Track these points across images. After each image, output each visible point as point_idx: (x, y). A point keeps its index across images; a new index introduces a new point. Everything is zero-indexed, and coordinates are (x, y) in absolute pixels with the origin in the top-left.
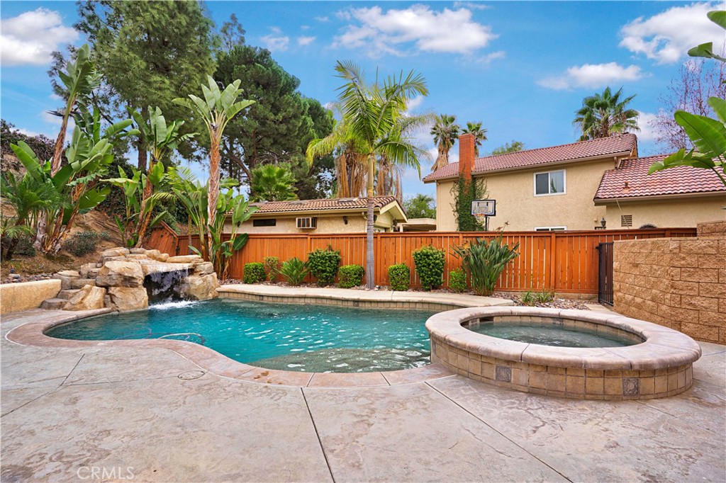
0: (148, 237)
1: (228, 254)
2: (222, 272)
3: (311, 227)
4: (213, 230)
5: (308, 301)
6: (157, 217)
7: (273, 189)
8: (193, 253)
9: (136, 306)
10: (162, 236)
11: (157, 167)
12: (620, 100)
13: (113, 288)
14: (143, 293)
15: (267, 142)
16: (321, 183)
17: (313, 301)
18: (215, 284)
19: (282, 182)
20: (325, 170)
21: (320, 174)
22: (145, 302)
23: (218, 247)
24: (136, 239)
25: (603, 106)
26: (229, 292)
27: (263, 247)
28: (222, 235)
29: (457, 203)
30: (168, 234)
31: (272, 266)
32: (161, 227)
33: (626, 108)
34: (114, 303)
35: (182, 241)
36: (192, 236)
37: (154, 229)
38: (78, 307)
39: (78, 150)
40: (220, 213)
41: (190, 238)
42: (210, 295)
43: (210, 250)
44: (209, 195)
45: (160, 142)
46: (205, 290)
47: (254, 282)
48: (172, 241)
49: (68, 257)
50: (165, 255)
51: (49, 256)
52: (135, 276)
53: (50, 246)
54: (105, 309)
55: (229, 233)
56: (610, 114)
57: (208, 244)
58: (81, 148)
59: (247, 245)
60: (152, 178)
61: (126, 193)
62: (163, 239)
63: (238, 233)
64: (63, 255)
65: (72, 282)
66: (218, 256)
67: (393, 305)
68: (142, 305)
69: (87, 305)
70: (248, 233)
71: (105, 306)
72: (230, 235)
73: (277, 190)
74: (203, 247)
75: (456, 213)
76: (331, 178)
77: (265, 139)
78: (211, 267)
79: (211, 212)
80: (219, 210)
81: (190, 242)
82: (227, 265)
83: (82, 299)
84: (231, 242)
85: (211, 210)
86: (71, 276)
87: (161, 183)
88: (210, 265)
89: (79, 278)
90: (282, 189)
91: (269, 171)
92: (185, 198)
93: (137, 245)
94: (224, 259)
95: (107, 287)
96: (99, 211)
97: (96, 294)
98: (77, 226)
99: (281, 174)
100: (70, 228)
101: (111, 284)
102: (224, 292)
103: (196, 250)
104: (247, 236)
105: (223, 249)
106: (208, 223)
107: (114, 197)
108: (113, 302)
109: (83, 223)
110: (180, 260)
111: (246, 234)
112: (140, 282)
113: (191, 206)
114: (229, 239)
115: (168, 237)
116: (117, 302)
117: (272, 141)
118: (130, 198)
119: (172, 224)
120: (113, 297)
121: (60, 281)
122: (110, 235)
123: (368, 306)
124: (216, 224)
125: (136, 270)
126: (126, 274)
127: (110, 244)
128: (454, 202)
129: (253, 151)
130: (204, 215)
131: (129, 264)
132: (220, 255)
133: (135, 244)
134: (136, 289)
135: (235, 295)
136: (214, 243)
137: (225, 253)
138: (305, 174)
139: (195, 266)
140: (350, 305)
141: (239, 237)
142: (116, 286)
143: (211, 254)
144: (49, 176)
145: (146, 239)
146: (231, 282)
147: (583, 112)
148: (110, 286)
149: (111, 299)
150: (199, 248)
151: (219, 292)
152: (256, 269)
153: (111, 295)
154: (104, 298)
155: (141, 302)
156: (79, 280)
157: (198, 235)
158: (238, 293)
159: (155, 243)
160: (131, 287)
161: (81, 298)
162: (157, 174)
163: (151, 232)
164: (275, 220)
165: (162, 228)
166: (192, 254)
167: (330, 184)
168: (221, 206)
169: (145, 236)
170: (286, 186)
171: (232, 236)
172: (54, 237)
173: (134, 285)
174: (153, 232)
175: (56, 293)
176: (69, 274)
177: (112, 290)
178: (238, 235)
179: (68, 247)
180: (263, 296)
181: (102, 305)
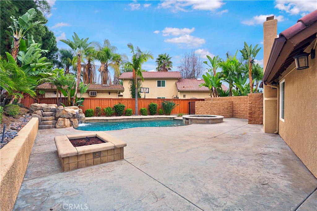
3: (96, 95)
5: (124, 120)
12: (168, 58)
17: (126, 120)
25: (164, 59)
29: (131, 88)
33: (170, 60)
56: (166, 61)
65: (41, 118)
67: (151, 119)
75: (131, 91)
97: (68, 122)
108: (72, 124)
121: (38, 118)
123: (144, 120)
128: (130, 87)
140: (139, 120)
147: (159, 59)
177: (72, 120)
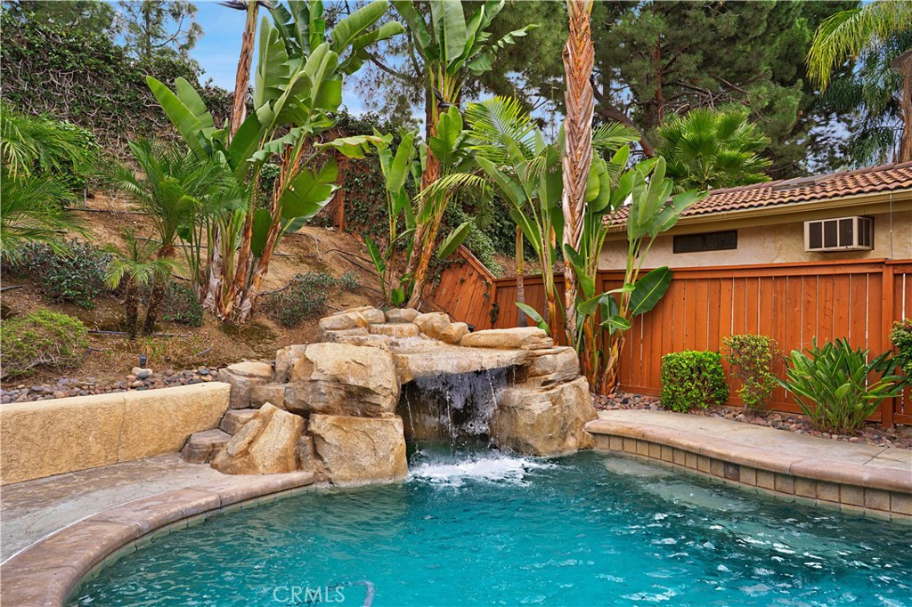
0: (435, 284)
1: (616, 325)
2: (601, 372)
3: (855, 245)
4: (578, 259)
6: (451, 237)
7: (709, 167)
8: (527, 322)
9: (375, 470)
10: (463, 281)
11: (446, 118)
13: (318, 417)
14: (393, 431)
15: (689, 62)
16: (816, 151)
18: (584, 412)
19: (732, 148)
20: (828, 120)
21: (816, 130)
22: (398, 461)
23: (592, 303)
24: (408, 288)
26: (622, 438)
27: (716, 306)
28: (600, 273)
30: (475, 276)
31: (751, 362)
32: (461, 260)
34: (321, 458)
35: (505, 291)
36: (525, 279)
37: (446, 267)
38: (238, 463)
39: (267, 75)
40: (596, 213)
41: (521, 284)
42: (571, 442)
43: (569, 313)
44: (566, 162)
45: (453, 59)
46: (557, 428)
47: (691, 408)
48: (482, 292)
49: (266, 328)
50: (457, 327)
51: (228, 327)
52: (372, 386)
53: (230, 304)
54: (296, 476)
55: (620, 267)
57: (563, 298)
58: (275, 70)
59: (669, 302)
60: (438, 146)
61: (388, 186)
62: (465, 286)
63: (644, 267)
64: (257, 325)
65: (251, 390)
66: (590, 332)
68: (388, 467)
69: (258, 460)
70: (671, 266)
71: (299, 465)
72: (623, 273)
73: (717, 169)
74: (552, 307)
76: (847, 135)
77: (684, 58)
78: (572, 362)
79: (572, 210)
80: (594, 203)
81: (521, 293)
82: (614, 353)
83: (250, 443)
84: (626, 290)
85: (572, 204)
86: (251, 376)
87: (456, 154)
88: (568, 355)
89: (268, 380)
90: (733, 164)
91: (699, 125)
92: (507, 180)
93: (410, 303)
94: (604, 337)
95: (305, 413)
96: (350, 233)
97: (280, 431)
98: (302, 262)
99: (729, 127)
100: (267, 264)
101: (316, 406)
102: (609, 436)
103: (534, 314)
104: (668, 276)
105: (602, 312)
106: (565, 241)
107: (374, 202)
108: (317, 455)
109: (314, 257)
110: (492, 341)
111: (666, 269)
112: (387, 403)
113: (521, 199)
114: (620, 283)
115: (475, 282)
116: (329, 455)
117: (699, 57)
118: (395, 196)
119: (484, 255)
120: (319, 443)
121: (226, 386)
122: (360, 280)
124: (586, 244)
125: (375, 370)
126: (352, 381)
127: (358, 298)
129: (655, 88)
130: (553, 223)
131: (360, 353)
132: (595, 328)
133: (407, 300)
134: (374, 423)
135: (643, 449)
136: (581, 295)
137: (610, 321)
138: (784, 128)
139: (531, 358)
141: (645, 277)
142: (326, 411)
143: (573, 325)
144: (220, 146)
145: (430, 287)
146: (625, 401)
148: (314, 411)
149: (315, 446)
150: (541, 309)
151: (594, 434)
152: (700, 370)
153: (316, 439)
154: (298, 443)
155: (386, 458)
156: (267, 387)
157: (540, 277)
158: (650, 443)
159: (449, 297)
160: (365, 415)
161: (247, 440)
162: (447, 135)
163: (441, 272)
164: (735, 231)
165: (463, 264)
166: (525, 325)
167: (844, 150)
168: (596, 193)
169: (428, 281)
170: (744, 155)
171: (628, 276)
172: (237, 284)
173: (371, 412)
174: (445, 273)
175: (217, 416)
176: (248, 372)
177: (319, 424)
178: (642, 272)
179: (271, 305)
180: (737, 466)
181: (292, 462)
